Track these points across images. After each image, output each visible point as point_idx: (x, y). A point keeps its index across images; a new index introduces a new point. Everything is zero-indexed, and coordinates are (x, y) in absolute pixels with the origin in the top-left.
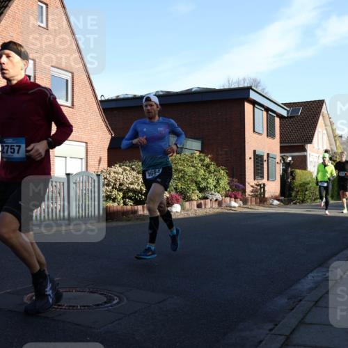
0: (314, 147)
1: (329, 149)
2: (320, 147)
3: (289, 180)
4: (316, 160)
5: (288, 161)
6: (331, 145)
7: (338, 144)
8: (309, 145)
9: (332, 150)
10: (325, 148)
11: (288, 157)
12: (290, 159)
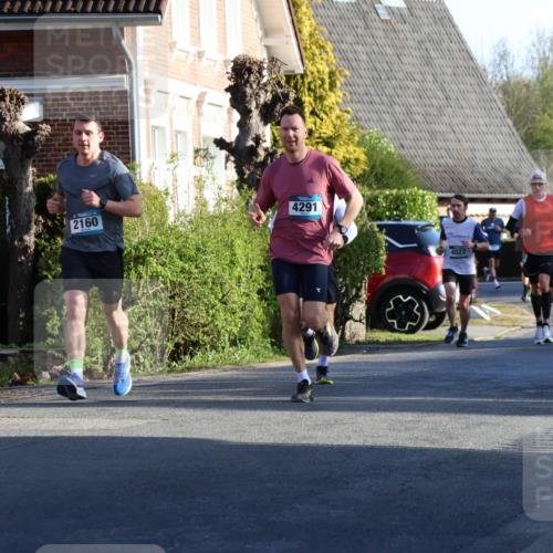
0: (172, 46)
1: (260, 55)
2: (209, 42)
3: (30, 239)
4: (184, 122)
5: (21, 127)
6: (267, 33)
7: (306, 31)
8: (140, 30)
9: (272, 60)
10: (236, 51)
11: (20, 102)
12: (31, 112)
